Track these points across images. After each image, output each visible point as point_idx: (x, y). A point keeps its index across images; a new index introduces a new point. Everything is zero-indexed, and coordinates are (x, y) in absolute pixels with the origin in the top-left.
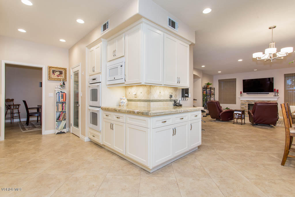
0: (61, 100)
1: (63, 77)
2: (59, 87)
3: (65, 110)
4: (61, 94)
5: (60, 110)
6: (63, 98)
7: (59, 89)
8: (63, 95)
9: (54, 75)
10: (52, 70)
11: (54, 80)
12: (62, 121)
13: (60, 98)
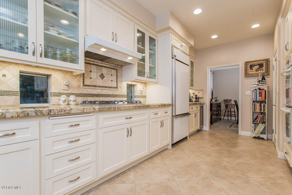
0: (259, 98)
1: (264, 70)
2: (257, 83)
3: (264, 110)
4: (258, 91)
5: (258, 110)
6: (261, 96)
7: (256, 86)
8: (261, 92)
9: (252, 70)
10: (249, 65)
11: (252, 76)
12: (258, 124)
13: (258, 96)
